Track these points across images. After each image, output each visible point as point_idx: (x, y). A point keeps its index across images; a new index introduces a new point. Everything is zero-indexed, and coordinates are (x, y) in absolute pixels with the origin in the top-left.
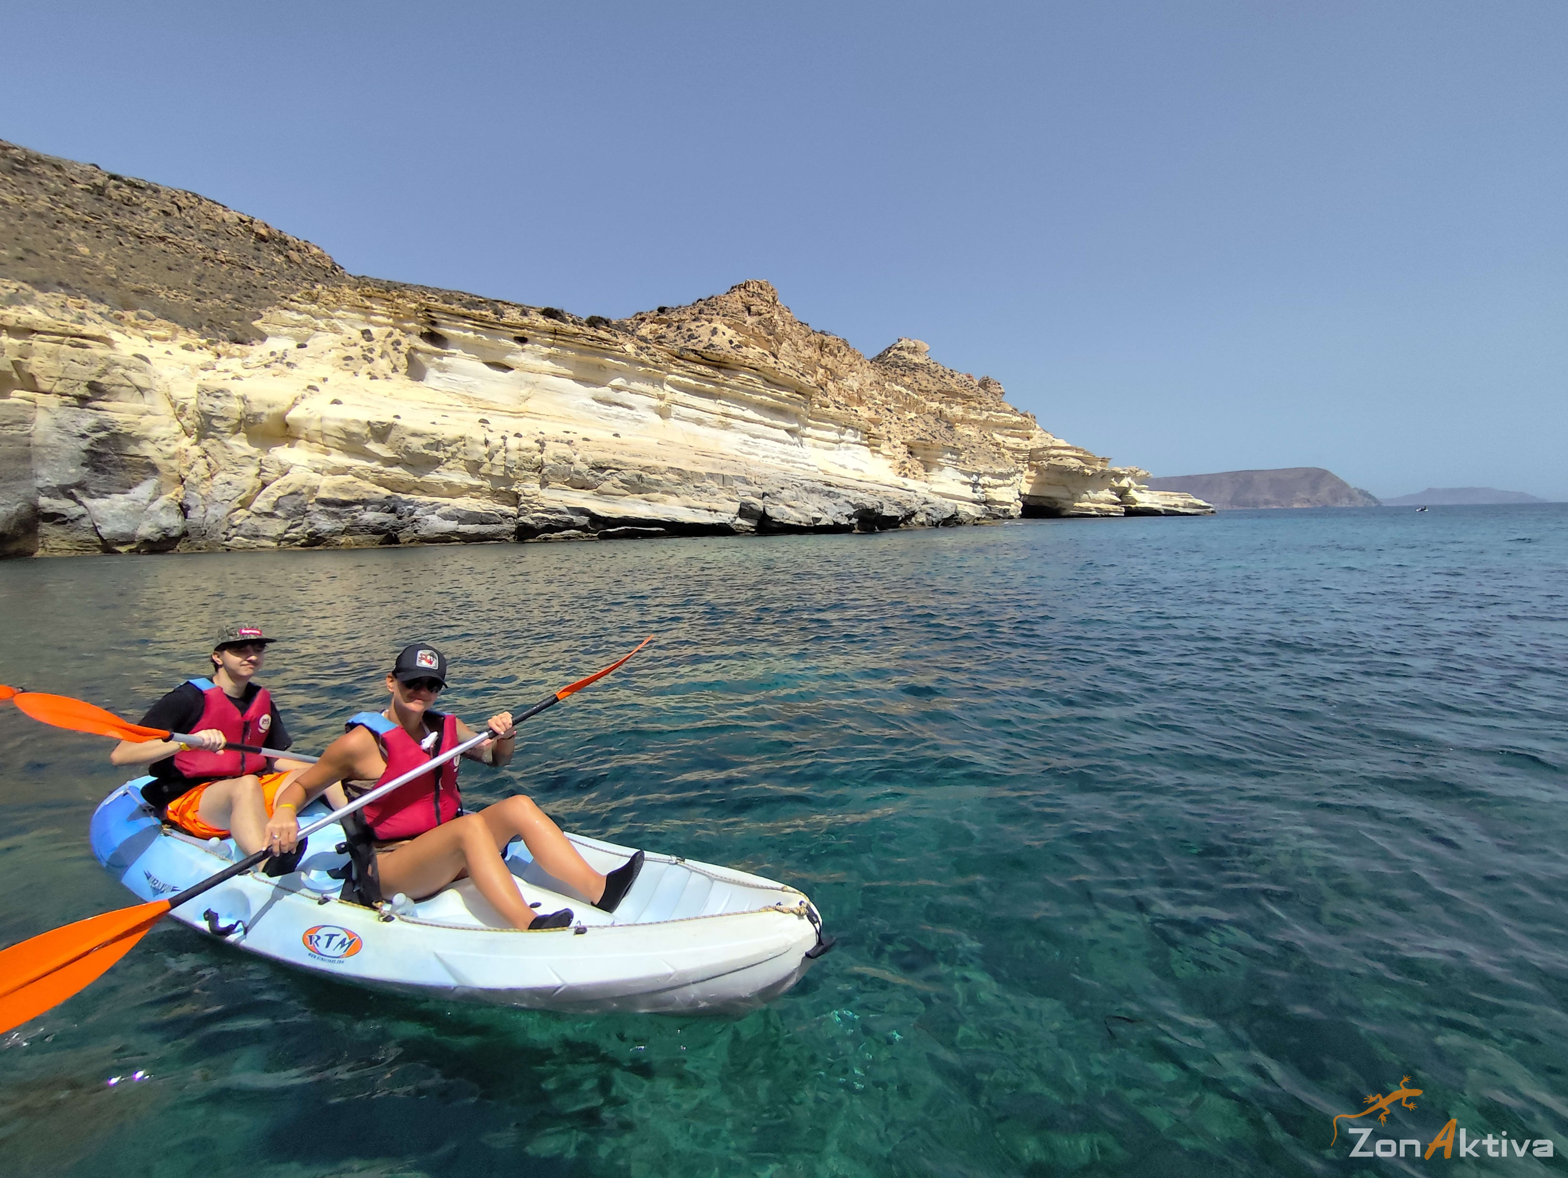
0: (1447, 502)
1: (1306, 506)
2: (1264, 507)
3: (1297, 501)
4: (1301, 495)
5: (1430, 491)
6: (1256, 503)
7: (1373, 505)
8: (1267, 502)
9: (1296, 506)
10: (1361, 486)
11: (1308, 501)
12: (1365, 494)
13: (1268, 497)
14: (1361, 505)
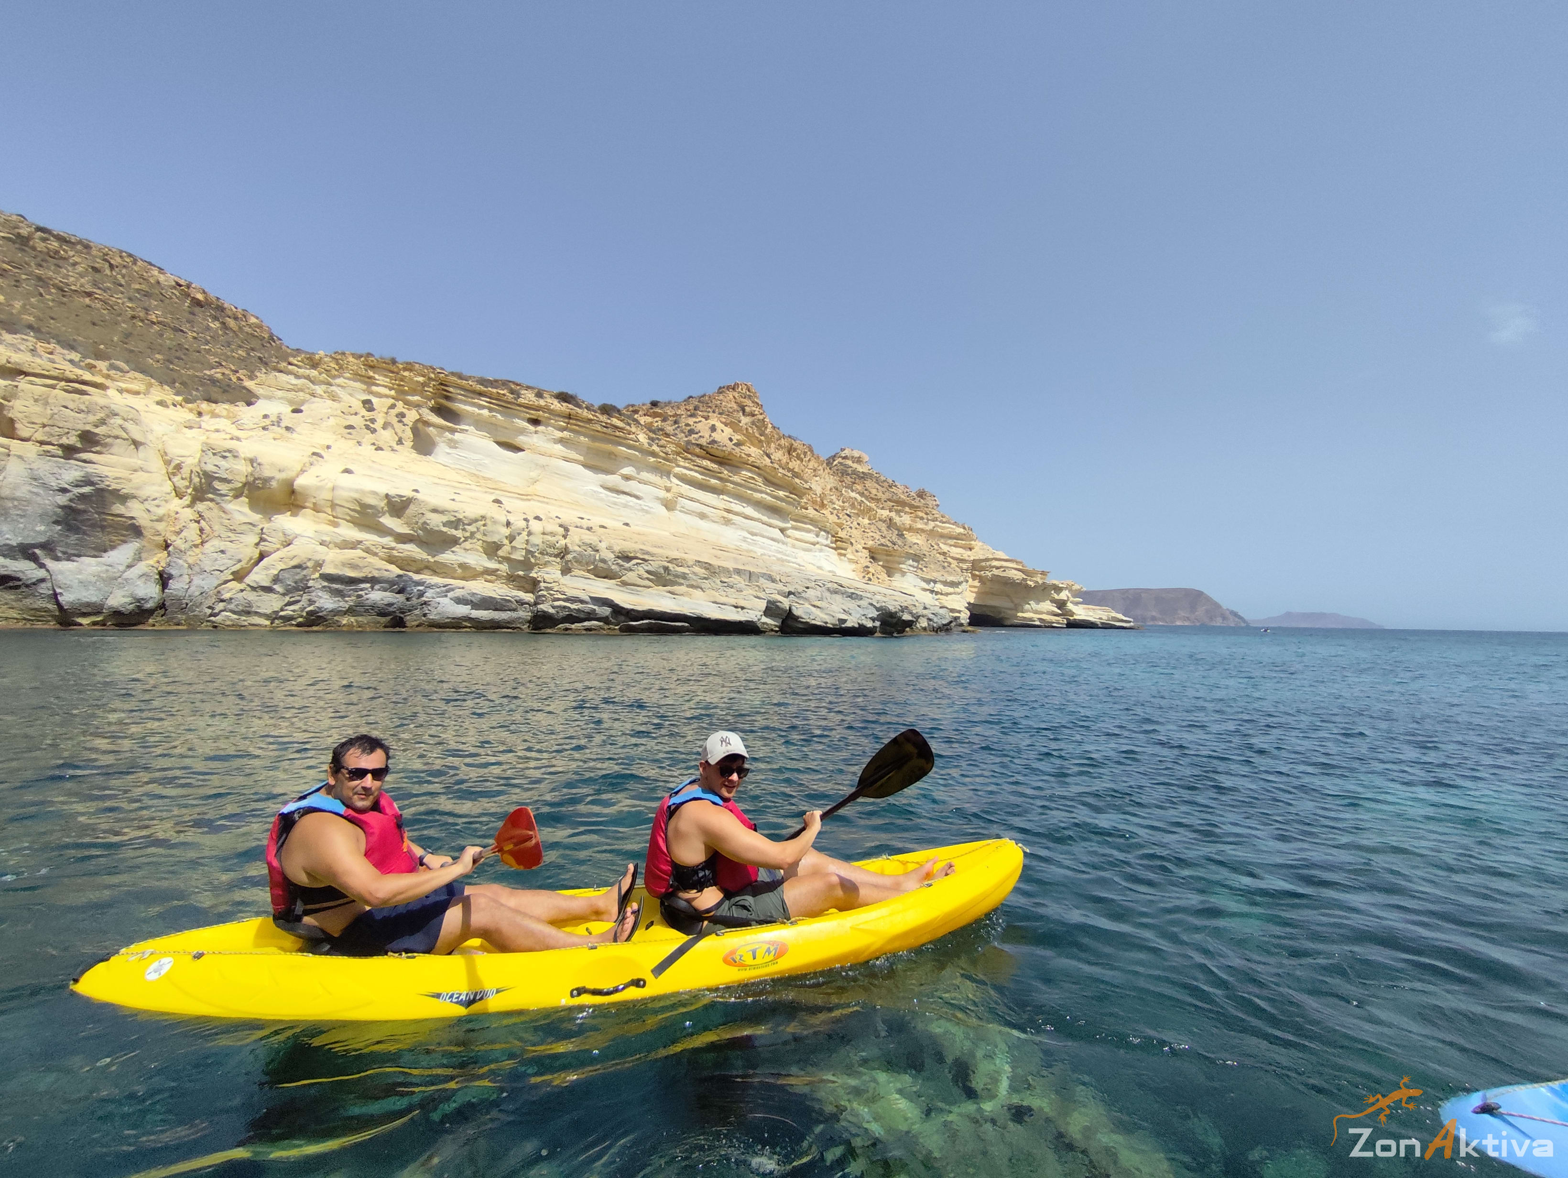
0: (1303, 625)
1: (1186, 624)
2: (1151, 623)
3: (1179, 619)
4: (1182, 614)
5: (1288, 615)
6: (1144, 619)
7: (1243, 625)
8: (1153, 618)
9: (1178, 623)
10: (1231, 608)
11: (1188, 619)
12: (1235, 614)
13: (1154, 614)
14: (1232, 625)
